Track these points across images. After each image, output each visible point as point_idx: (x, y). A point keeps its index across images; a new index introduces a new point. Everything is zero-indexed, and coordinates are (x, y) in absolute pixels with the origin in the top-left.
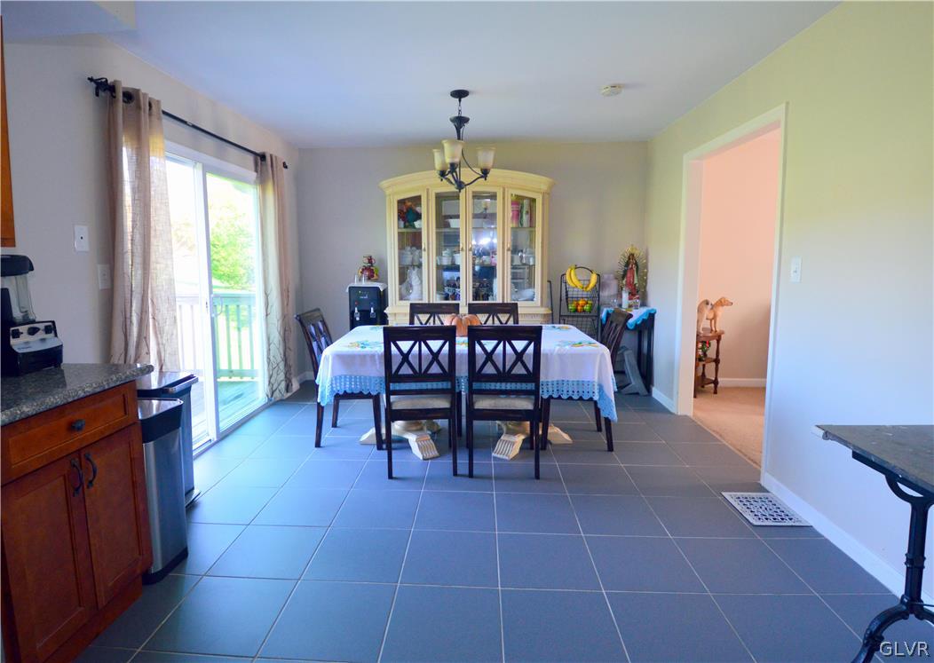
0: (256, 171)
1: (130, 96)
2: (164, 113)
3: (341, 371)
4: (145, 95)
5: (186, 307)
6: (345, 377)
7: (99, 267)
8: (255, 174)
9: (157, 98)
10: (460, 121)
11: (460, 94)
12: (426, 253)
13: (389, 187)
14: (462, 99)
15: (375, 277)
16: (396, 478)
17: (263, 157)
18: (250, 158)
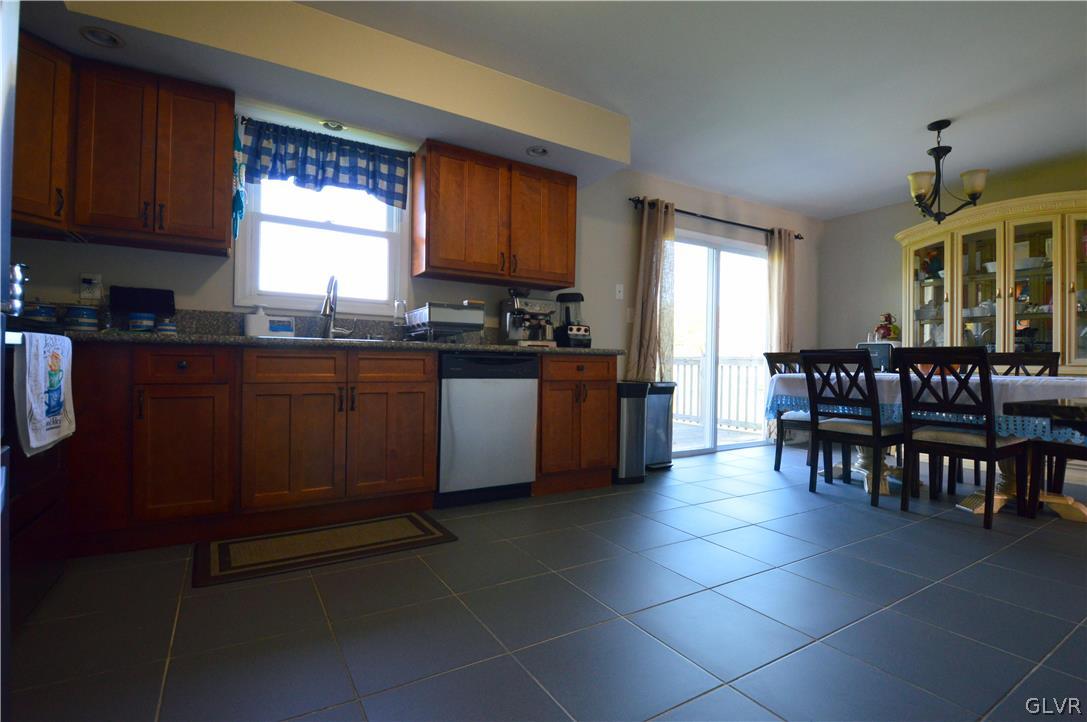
0: (767, 245)
1: (653, 204)
2: (677, 210)
3: (782, 391)
4: (662, 202)
5: (726, 367)
6: (782, 396)
7: (628, 310)
8: (765, 247)
9: (670, 202)
10: (940, 152)
11: (939, 126)
12: (949, 303)
13: (903, 239)
14: (943, 131)
15: (892, 335)
16: (817, 493)
17: (772, 232)
18: (762, 235)
